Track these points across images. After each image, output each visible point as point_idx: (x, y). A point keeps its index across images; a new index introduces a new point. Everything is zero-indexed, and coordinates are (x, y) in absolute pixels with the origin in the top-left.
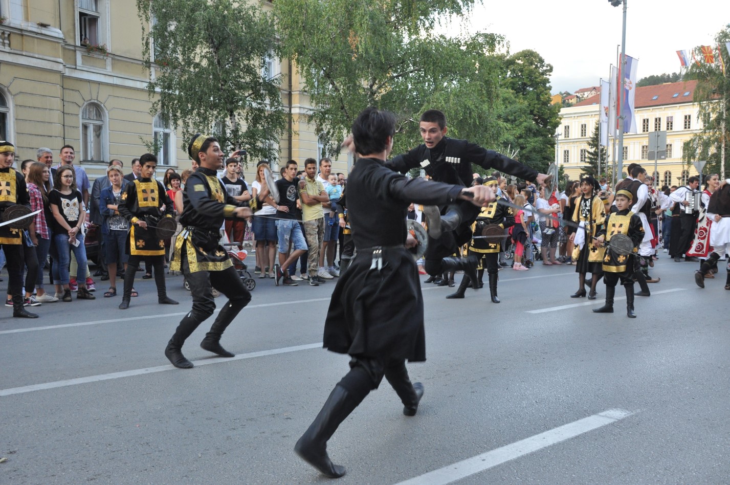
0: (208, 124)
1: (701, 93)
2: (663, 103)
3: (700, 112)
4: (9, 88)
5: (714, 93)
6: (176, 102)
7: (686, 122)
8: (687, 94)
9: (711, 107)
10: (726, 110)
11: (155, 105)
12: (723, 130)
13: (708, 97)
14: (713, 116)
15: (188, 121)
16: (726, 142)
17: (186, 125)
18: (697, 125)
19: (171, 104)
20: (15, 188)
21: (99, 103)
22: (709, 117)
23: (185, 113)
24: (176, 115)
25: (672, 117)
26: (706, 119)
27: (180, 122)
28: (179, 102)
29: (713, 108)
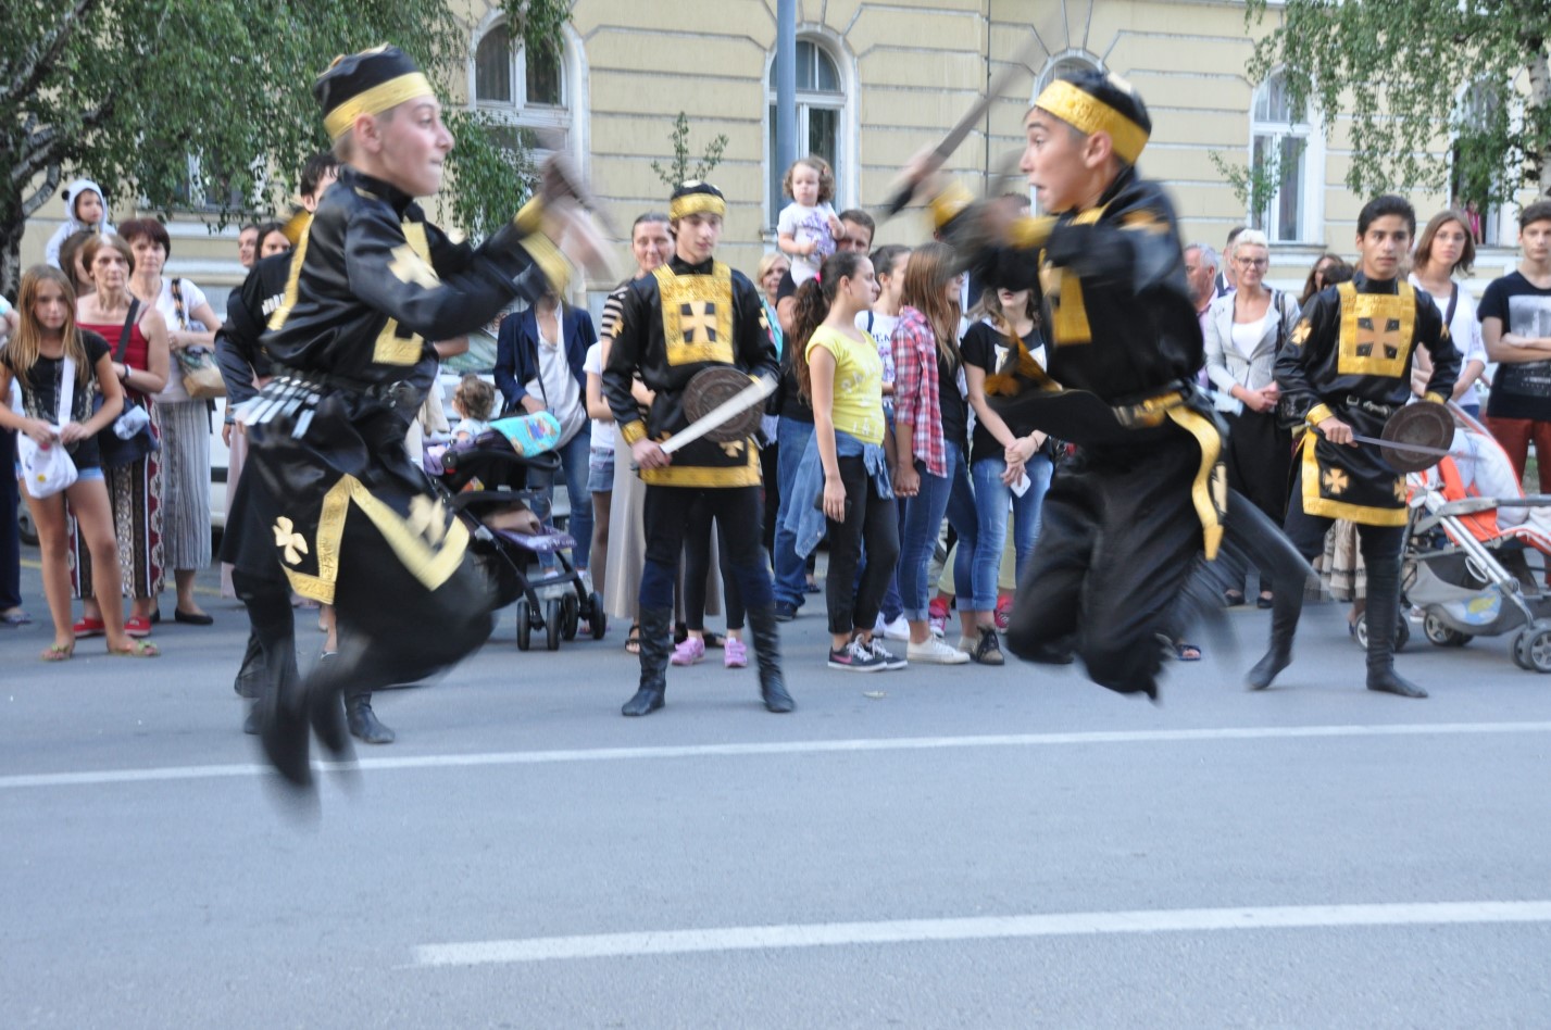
0: (1444, 95)
4: (848, 38)
6: (1335, 30)
11: (1265, 48)
15: (1372, 90)
17: (1367, 103)
19: (1317, 38)
20: (730, 319)
21: (1089, 58)
23: (1366, 64)
24: (1332, 76)
27: (1347, 97)
28: (1344, 28)
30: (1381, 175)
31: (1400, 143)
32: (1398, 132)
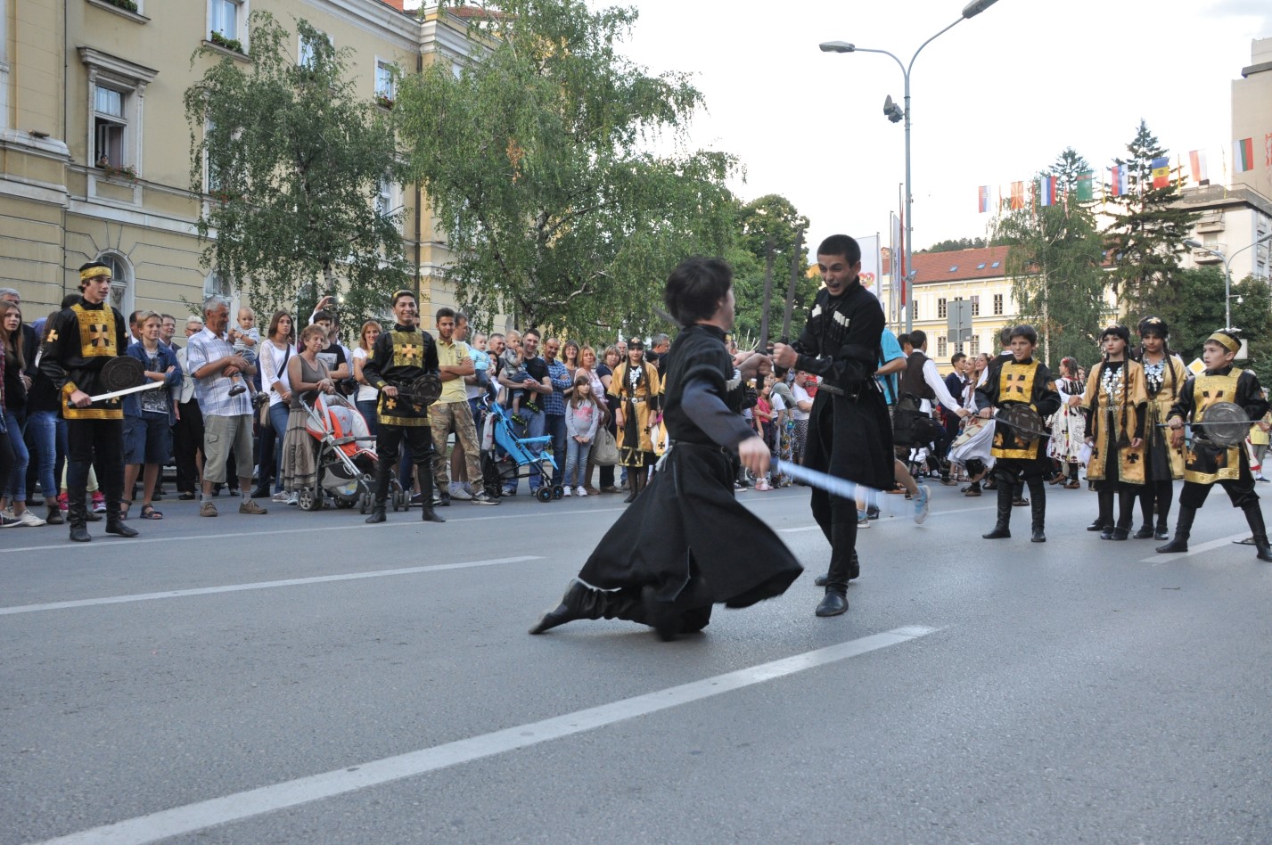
0: (290, 284)
1: (1015, 262)
2: (965, 277)
3: (1014, 289)
5: (1031, 263)
6: (240, 249)
7: (996, 305)
8: (996, 264)
9: (1028, 282)
10: (1048, 288)
11: (208, 252)
12: (1046, 316)
13: (1023, 269)
14: (1032, 296)
15: (258, 277)
16: (1050, 332)
17: (256, 282)
18: (1012, 308)
19: (232, 251)
21: (120, 254)
22: (1027, 297)
23: (254, 265)
24: (239, 269)
25: (977, 297)
26: (1023, 300)
27: (246, 279)
28: (244, 248)
29: (1031, 284)
30: (264, 316)
31: (272, 302)
32: (270, 298)
